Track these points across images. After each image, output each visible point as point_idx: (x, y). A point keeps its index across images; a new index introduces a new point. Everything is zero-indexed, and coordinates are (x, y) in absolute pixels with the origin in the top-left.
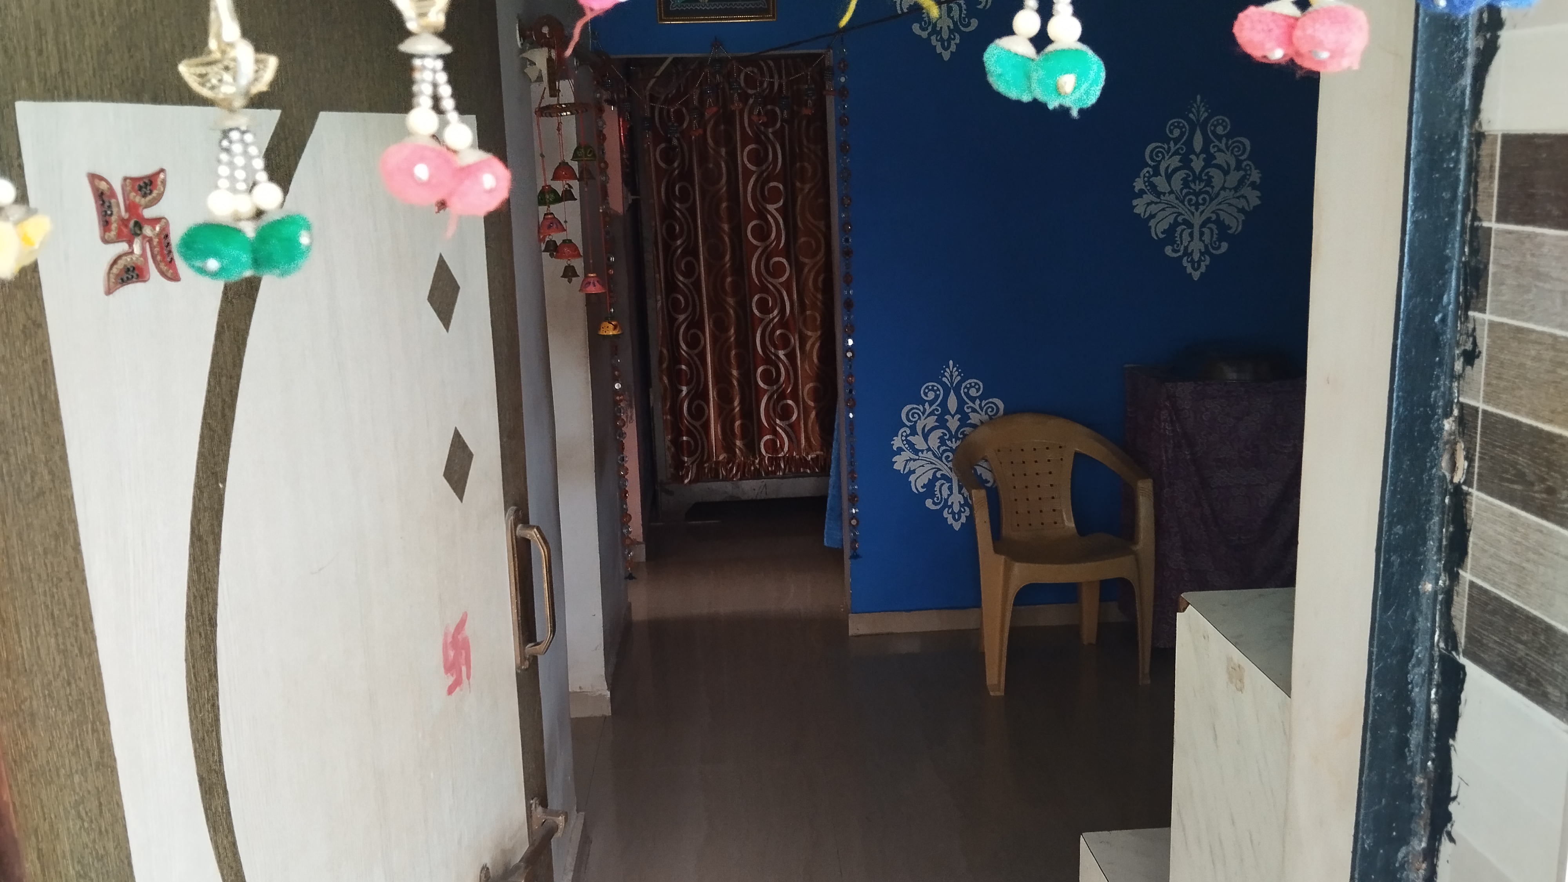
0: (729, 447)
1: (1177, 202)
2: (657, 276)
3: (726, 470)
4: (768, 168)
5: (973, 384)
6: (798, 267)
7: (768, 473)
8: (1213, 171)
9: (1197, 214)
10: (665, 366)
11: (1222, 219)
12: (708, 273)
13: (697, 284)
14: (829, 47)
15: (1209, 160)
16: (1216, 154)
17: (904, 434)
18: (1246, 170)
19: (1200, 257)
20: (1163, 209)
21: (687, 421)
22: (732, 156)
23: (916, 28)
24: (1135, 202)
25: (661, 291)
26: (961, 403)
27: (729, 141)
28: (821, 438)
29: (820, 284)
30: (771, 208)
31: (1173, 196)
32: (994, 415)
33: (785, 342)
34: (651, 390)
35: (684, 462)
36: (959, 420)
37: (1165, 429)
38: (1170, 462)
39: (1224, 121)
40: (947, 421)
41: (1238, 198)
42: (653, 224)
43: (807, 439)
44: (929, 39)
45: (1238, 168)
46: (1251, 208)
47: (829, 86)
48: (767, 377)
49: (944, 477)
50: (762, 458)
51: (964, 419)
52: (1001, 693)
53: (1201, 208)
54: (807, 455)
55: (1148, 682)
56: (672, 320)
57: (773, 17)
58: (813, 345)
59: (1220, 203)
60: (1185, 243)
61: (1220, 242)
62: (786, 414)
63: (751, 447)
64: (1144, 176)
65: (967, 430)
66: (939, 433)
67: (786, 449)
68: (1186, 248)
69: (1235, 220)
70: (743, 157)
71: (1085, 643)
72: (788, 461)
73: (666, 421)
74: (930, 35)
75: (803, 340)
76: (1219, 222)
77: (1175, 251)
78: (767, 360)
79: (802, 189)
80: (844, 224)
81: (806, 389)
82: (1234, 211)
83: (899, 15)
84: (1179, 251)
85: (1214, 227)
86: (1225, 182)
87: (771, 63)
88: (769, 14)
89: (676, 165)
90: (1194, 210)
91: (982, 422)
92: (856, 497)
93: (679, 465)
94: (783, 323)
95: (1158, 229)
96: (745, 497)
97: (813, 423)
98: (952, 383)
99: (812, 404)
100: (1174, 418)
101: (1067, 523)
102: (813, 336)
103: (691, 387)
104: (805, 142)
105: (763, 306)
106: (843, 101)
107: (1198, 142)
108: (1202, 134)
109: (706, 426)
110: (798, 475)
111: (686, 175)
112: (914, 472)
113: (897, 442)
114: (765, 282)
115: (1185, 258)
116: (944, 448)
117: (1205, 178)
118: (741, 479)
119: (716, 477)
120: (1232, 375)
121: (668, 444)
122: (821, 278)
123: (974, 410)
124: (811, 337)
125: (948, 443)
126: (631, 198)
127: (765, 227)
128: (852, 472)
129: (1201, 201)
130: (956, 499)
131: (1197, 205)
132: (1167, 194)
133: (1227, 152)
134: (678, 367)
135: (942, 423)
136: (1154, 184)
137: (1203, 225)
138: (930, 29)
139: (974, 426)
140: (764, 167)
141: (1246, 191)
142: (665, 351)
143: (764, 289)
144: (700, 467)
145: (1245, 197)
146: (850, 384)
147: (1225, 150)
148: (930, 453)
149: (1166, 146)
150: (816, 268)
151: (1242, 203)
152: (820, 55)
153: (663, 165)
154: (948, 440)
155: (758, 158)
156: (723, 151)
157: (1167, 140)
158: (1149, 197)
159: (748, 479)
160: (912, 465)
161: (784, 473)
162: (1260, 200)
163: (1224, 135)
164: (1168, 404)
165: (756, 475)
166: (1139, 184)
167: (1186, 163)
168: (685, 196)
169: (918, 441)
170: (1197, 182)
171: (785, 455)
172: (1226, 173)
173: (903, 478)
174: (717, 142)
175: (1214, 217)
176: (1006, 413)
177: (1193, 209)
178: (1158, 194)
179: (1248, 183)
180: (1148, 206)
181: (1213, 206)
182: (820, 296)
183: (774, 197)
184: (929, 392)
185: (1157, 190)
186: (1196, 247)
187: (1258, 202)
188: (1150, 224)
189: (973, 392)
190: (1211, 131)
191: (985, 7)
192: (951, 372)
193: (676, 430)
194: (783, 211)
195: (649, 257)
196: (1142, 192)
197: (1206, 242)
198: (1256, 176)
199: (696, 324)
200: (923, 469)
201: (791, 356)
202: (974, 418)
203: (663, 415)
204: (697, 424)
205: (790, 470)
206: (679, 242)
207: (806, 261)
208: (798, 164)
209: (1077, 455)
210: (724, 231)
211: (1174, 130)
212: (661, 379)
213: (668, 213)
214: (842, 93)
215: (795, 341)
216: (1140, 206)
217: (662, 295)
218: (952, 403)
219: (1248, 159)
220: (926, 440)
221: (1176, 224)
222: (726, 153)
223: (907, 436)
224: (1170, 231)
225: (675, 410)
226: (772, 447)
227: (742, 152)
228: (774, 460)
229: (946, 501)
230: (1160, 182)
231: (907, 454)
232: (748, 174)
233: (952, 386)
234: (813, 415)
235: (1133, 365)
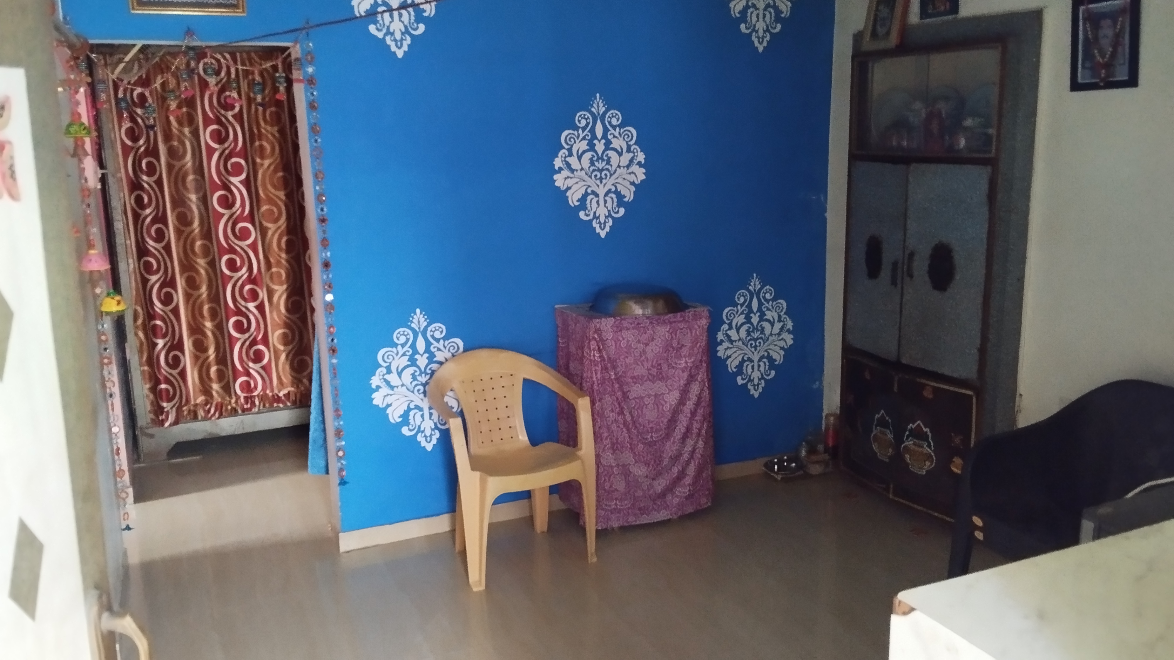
0: (206, 391)
1: (587, 177)
2: (128, 242)
3: (204, 410)
4: (230, 145)
5: (437, 328)
6: (263, 232)
7: (244, 410)
8: (611, 153)
9: (601, 186)
10: (140, 322)
11: (619, 190)
12: (178, 239)
13: (167, 248)
14: (296, 41)
15: (608, 145)
16: (612, 140)
17: (382, 374)
18: (633, 152)
19: (605, 220)
20: (577, 183)
21: (165, 370)
22: (195, 134)
23: (372, 28)
24: (555, 177)
25: (133, 254)
26: (428, 344)
27: (191, 120)
28: (292, 376)
29: (283, 245)
30: (235, 180)
31: (583, 172)
32: (456, 352)
33: (254, 296)
34: (126, 344)
35: (163, 408)
36: (427, 358)
37: (594, 356)
38: (599, 382)
39: (616, 114)
40: (417, 360)
41: (630, 173)
42: (122, 194)
43: (279, 378)
44: (384, 38)
45: (629, 150)
46: (639, 182)
47: (296, 74)
48: (239, 326)
49: (417, 407)
50: (238, 398)
51: (431, 357)
52: (482, 587)
53: (604, 181)
54: (279, 392)
55: (595, 559)
56: (145, 281)
57: (243, 12)
58: (280, 297)
59: (617, 178)
60: (594, 210)
61: (619, 208)
62: (258, 357)
63: (227, 389)
64: (562, 157)
65: (434, 366)
66: (411, 370)
67: (260, 388)
68: (595, 213)
69: (628, 191)
70: (206, 136)
71: (539, 532)
72: (262, 399)
73: (144, 371)
74: (385, 35)
75: (270, 293)
76: (617, 193)
77: (587, 215)
78: (238, 312)
79: (262, 165)
80: (319, 197)
81: (276, 336)
82: (627, 184)
83: (356, 18)
84: (589, 215)
85: (614, 196)
86: (620, 162)
87: (228, 56)
88: (240, 9)
89: (141, 142)
90: (599, 184)
91: (446, 360)
92: (341, 431)
93: (158, 410)
94: (251, 280)
95: (573, 199)
96: (224, 433)
97: (283, 364)
98: (419, 328)
99: (281, 348)
100: (601, 347)
101: (520, 437)
102: (280, 291)
103: (167, 339)
104: (262, 123)
105: (232, 265)
106: (312, 88)
107: (599, 130)
108: (602, 123)
109: (183, 374)
110: (272, 409)
111: (153, 152)
112: (390, 405)
113: (375, 381)
114: (233, 245)
115: (595, 220)
116: (416, 382)
117: (606, 158)
118: (219, 418)
119: (195, 417)
120: (637, 310)
121: (147, 392)
122: (284, 239)
123: (439, 350)
124: (277, 291)
125: (419, 378)
126: (100, 172)
127: (230, 196)
128: (337, 410)
129: (603, 176)
130: (428, 425)
131: (601, 179)
132: (579, 171)
133: (619, 138)
134: (153, 322)
135: (413, 362)
136: (568, 162)
137: (606, 195)
138: (384, 30)
139: (441, 363)
140: (226, 145)
141: (635, 168)
142: (139, 309)
143: (232, 251)
144: (179, 410)
145: (635, 174)
146: (331, 333)
147: (618, 136)
148: (404, 388)
149: (576, 133)
150: (279, 231)
151: (632, 178)
152: (286, 49)
153: (129, 143)
154: (419, 375)
155: (220, 137)
156: (186, 131)
157: (577, 128)
158: (566, 173)
159: (226, 417)
160: (389, 400)
161: (259, 410)
162: (645, 175)
163: (618, 126)
164: (596, 336)
165: (234, 412)
166: (558, 163)
167: (592, 147)
168: (151, 170)
169: (393, 378)
170: (600, 161)
171: (259, 394)
172: (620, 154)
173: (382, 412)
174: (180, 123)
175: (613, 189)
176: (465, 350)
177: (598, 182)
178: (572, 171)
179: (636, 163)
180: (565, 180)
181: (612, 180)
182: (284, 255)
183: (237, 170)
184: (400, 336)
185: (571, 168)
186: (602, 212)
187: (644, 177)
188: (567, 194)
189: (437, 335)
190: (609, 122)
191: (430, 14)
192: (419, 319)
193: (155, 380)
194: (247, 183)
195: (119, 225)
196: (560, 169)
197: (609, 208)
198: (641, 157)
199: (169, 283)
200: (399, 402)
201: (261, 308)
202: (440, 356)
203: (140, 367)
204: (175, 372)
205: (264, 406)
206: (148, 211)
207: (269, 225)
208: (257, 143)
209: (526, 381)
210: (191, 200)
211: (581, 119)
212: (136, 334)
213: (135, 186)
214: (311, 81)
215: (263, 294)
216: (559, 180)
217: (133, 259)
218: (421, 345)
219: (635, 144)
220: (400, 377)
221: (586, 194)
222: (190, 132)
223: (383, 375)
224: (583, 200)
225: (152, 362)
226: (247, 387)
227: (205, 133)
228: (249, 399)
229: (419, 427)
230: (573, 161)
231: (385, 390)
232: (211, 151)
233: (420, 330)
234: (283, 357)
235: (562, 306)
